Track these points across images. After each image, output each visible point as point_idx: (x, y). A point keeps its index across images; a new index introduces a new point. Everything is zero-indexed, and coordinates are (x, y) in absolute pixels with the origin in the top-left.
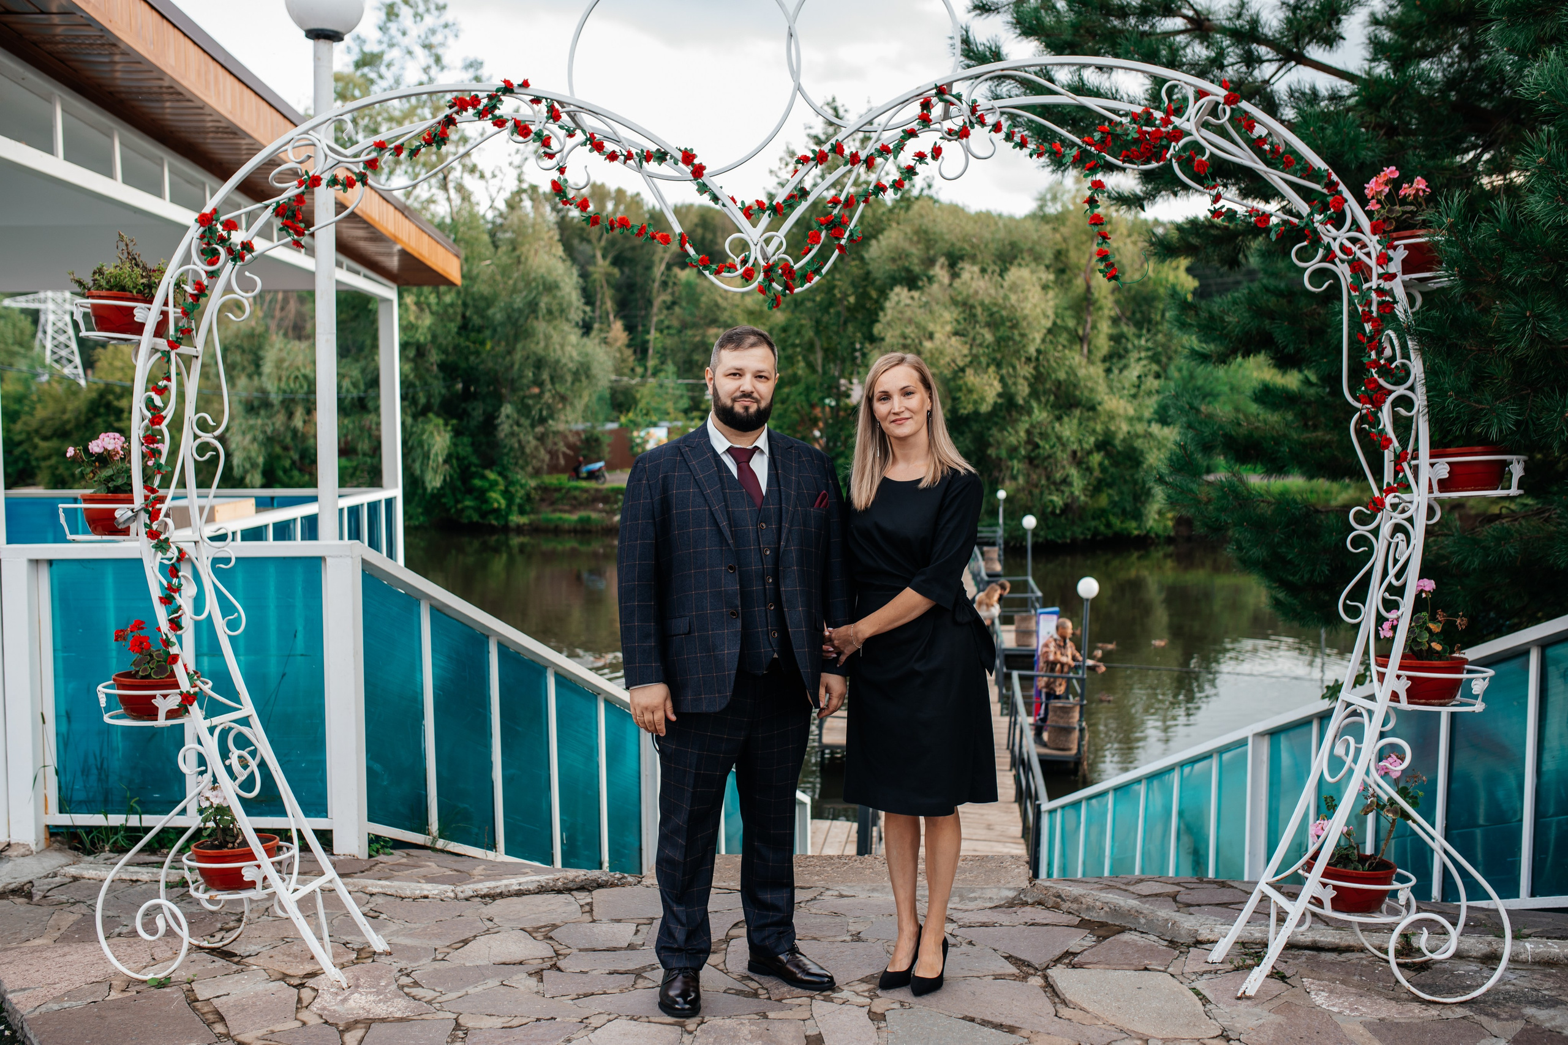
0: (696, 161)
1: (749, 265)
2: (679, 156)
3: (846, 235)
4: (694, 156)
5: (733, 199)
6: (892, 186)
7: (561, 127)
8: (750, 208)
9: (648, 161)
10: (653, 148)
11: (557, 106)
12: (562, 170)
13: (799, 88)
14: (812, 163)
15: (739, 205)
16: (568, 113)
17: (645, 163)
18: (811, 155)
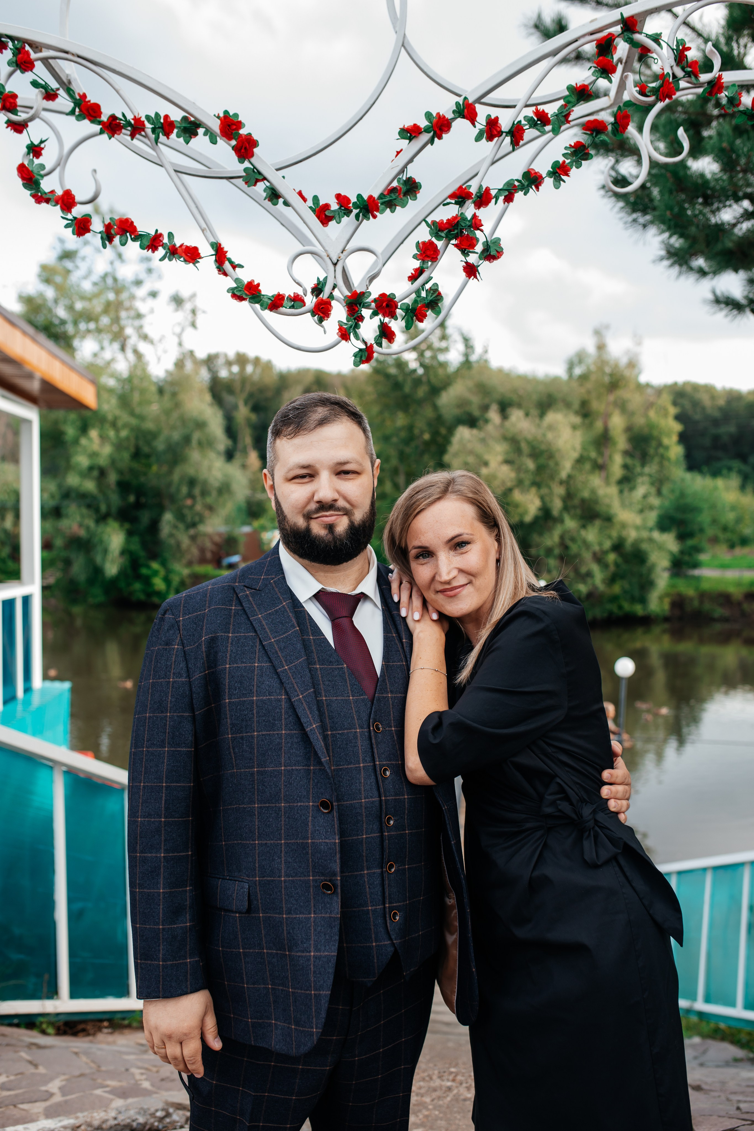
0: (243, 132)
1: (324, 295)
2: (215, 125)
3: (479, 248)
4: (239, 125)
5: (300, 194)
6: (551, 174)
7: (35, 84)
8: (327, 206)
9: (167, 135)
10: (176, 115)
11: (27, 48)
12: (35, 150)
13: (404, 45)
14: (425, 137)
15: (310, 203)
16: (45, 61)
17: (162, 138)
18: (423, 123)
